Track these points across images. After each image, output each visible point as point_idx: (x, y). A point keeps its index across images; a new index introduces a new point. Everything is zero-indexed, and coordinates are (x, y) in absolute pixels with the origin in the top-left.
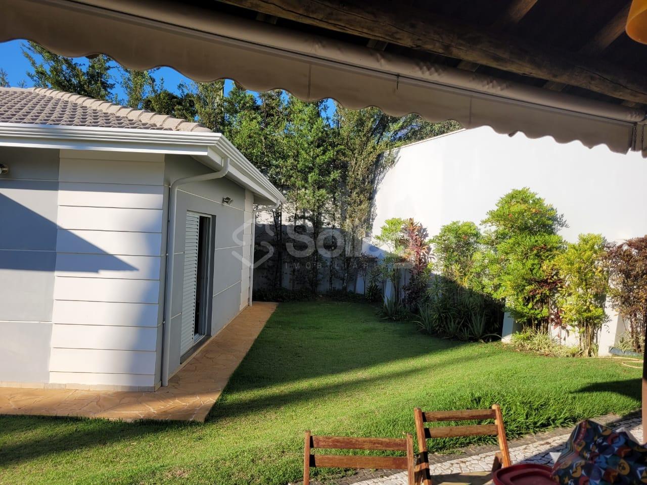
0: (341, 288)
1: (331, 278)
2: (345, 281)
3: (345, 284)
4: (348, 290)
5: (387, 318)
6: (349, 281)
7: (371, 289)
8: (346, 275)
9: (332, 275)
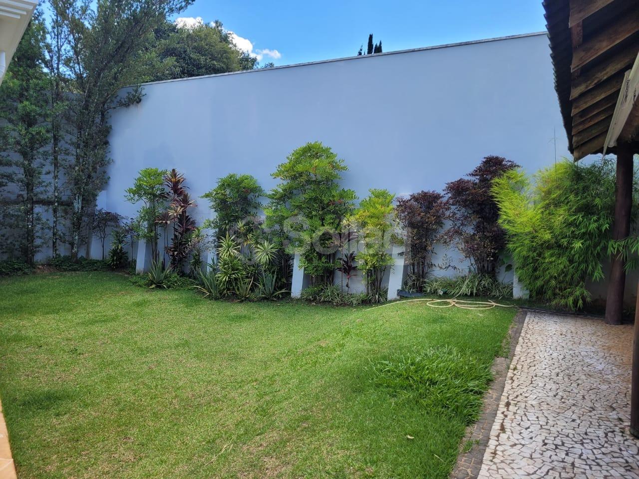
0: (68, 254)
1: (54, 243)
2: (75, 245)
3: (76, 250)
4: (79, 256)
5: (153, 286)
6: (80, 244)
7: (115, 252)
8: (77, 237)
9: (56, 239)
